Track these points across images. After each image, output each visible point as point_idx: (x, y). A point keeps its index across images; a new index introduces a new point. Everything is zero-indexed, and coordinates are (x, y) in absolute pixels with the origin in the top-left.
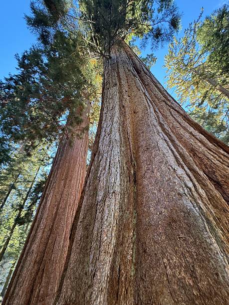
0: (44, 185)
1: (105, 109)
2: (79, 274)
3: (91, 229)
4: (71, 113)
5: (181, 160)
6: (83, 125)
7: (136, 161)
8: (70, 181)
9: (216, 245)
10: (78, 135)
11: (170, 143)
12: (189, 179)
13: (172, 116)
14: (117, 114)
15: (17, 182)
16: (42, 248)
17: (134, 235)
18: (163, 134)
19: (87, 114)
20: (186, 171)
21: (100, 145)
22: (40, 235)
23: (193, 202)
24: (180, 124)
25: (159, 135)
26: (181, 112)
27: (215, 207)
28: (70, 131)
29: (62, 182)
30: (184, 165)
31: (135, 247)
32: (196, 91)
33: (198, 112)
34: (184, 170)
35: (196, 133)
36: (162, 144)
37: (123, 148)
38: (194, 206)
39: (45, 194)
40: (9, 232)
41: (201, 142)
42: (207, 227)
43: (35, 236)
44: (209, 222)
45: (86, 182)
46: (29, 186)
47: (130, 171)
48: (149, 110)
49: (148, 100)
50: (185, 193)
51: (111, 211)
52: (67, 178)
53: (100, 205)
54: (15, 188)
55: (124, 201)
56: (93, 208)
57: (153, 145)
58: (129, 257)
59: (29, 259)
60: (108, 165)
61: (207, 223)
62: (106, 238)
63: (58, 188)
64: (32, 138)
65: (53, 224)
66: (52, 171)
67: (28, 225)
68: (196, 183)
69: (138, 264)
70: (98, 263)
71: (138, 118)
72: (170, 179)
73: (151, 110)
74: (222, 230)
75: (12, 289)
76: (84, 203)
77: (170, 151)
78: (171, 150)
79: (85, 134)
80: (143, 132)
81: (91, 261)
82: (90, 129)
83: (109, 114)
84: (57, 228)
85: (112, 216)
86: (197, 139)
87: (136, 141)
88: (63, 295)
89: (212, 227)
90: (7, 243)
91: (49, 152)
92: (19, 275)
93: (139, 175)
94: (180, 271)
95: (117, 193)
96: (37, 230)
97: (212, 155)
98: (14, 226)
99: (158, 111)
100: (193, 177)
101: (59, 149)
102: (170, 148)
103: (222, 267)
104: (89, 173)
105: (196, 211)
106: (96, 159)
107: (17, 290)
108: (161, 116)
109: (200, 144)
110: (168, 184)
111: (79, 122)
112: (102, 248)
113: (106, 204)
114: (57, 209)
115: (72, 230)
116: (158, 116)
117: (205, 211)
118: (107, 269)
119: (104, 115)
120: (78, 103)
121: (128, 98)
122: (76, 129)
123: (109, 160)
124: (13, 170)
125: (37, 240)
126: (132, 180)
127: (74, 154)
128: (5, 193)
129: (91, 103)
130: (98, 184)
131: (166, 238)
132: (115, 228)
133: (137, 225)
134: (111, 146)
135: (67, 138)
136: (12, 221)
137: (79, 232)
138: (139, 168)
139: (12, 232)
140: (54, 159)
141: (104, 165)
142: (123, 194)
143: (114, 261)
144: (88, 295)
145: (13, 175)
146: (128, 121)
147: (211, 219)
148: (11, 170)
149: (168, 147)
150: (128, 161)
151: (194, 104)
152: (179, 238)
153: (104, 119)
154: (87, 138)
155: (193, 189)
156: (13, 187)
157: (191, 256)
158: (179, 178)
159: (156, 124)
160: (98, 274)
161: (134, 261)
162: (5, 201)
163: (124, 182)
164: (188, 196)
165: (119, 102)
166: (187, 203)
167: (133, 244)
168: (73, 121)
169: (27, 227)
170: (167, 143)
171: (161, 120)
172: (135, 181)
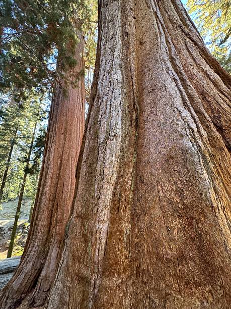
0: (44, 139)
1: (103, 38)
2: (87, 198)
3: (95, 166)
4: (61, 51)
5: (188, 102)
6: (77, 69)
7: (139, 105)
8: (70, 135)
9: (206, 174)
10: (72, 83)
11: (179, 83)
12: (193, 121)
13: (188, 49)
14: (119, 46)
15: (17, 138)
16: (53, 190)
17: (133, 171)
18: (173, 72)
19: (81, 54)
20: (191, 113)
21: (99, 87)
22: (49, 181)
23: (193, 141)
24: (195, 60)
25: (168, 73)
26: (200, 43)
27: (213, 146)
28: (62, 77)
29: (62, 136)
30: (191, 107)
31: (133, 179)
32: (222, 20)
33: (217, 53)
34: (190, 112)
35: (211, 72)
36: (170, 84)
37: (125, 90)
38: (193, 145)
39: (47, 147)
40: (22, 181)
41: (214, 83)
42: (201, 161)
43: (45, 182)
44: (204, 157)
45: (86, 128)
46: (30, 142)
47: (132, 115)
48: (159, 40)
49: (160, 25)
50: (186, 134)
51: (113, 151)
52: (66, 132)
53: (101, 147)
54: (16, 144)
55: (125, 143)
56: (95, 150)
57: (160, 85)
58: (128, 186)
59: (44, 197)
60: (109, 108)
61: (202, 158)
62: (108, 172)
63: (59, 141)
64: (20, 86)
65: (60, 172)
66: (49, 125)
67: (37, 176)
68: (200, 125)
69: (135, 191)
70: (102, 190)
71: (145, 52)
72: (173, 121)
73: (162, 40)
74: (214, 164)
75: (35, 216)
76: (86, 147)
77: (178, 92)
78: (180, 91)
79: (80, 82)
80: (149, 70)
81: (96, 189)
82: (86, 77)
83: (108, 46)
84: (63, 176)
85: (114, 156)
86: (211, 79)
87: (141, 81)
88: (75, 211)
89: (206, 161)
90: (23, 189)
91: (42, 106)
92: (39, 208)
93: (142, 119)
94: (171, 193)
95: (118, 135)
96: (46, 177)
97: (223, 99)
98: (25, 177)
99: (170, 41)
100: (197, 119)
101: (53, 100)
102: (178, 88)
103: (207, 189)
104: (89, 118)
105: (194, 149)
106: (95, 103)
107: (39, 217)
108: (173, 49)
109: (212, 86)
110: (171, 127)
111: (72, 64)
112: (105, 180)
113: (108, 145)
114: (61, 161)
115: (77, 170)
116: (170, 49)
117: (203, 149)
118: (110, 194)
119: (103, 47)
120: (67, 34)
121: (133, 20)
122: (69, 75)
123: (109, 103)
124: (9, 125)
125: (48, 185)
126: (134, 124)
127: (71, 107)
128: (8, 148)
129: (84, 37)
130: (99, 128)
131: (162, 171)
132: (116, 165)
133: (136, 163)
134: (112, 87)
135: (61, 87)
136: (22, 172)
137: (84, 170)
138: (142, 112)
139: (25, 181)
140: (50, 113)
141: (104, 108)
142: (124, 137)
143: (115, 189)
144: (95, 210)
145: (10, 131)
146: (133, 55)
147: (207, 155)
148: (7, 126)
149: (176, 88)
150: (130, 105)
151: (214, 41)
152: (174, 171)
153: (102, 54)
154: (83, 87)
155: (195, 130)
156: (14, 143)
157: (182, 183)
158: (183, 120)
159: (166, 58)
160: (103, 197)
161: (132, 189)
162: (10, 155)
163: (125, 126)
164: (190, 136)
165: (122, 27)
166: (187, 142)
167: (133, 177)
168: (65, 63)
169: (37, 177)
170: (176, 83)
171: (173, 53)
172: (137, 126)
